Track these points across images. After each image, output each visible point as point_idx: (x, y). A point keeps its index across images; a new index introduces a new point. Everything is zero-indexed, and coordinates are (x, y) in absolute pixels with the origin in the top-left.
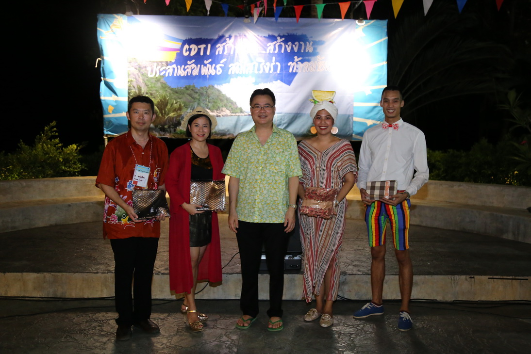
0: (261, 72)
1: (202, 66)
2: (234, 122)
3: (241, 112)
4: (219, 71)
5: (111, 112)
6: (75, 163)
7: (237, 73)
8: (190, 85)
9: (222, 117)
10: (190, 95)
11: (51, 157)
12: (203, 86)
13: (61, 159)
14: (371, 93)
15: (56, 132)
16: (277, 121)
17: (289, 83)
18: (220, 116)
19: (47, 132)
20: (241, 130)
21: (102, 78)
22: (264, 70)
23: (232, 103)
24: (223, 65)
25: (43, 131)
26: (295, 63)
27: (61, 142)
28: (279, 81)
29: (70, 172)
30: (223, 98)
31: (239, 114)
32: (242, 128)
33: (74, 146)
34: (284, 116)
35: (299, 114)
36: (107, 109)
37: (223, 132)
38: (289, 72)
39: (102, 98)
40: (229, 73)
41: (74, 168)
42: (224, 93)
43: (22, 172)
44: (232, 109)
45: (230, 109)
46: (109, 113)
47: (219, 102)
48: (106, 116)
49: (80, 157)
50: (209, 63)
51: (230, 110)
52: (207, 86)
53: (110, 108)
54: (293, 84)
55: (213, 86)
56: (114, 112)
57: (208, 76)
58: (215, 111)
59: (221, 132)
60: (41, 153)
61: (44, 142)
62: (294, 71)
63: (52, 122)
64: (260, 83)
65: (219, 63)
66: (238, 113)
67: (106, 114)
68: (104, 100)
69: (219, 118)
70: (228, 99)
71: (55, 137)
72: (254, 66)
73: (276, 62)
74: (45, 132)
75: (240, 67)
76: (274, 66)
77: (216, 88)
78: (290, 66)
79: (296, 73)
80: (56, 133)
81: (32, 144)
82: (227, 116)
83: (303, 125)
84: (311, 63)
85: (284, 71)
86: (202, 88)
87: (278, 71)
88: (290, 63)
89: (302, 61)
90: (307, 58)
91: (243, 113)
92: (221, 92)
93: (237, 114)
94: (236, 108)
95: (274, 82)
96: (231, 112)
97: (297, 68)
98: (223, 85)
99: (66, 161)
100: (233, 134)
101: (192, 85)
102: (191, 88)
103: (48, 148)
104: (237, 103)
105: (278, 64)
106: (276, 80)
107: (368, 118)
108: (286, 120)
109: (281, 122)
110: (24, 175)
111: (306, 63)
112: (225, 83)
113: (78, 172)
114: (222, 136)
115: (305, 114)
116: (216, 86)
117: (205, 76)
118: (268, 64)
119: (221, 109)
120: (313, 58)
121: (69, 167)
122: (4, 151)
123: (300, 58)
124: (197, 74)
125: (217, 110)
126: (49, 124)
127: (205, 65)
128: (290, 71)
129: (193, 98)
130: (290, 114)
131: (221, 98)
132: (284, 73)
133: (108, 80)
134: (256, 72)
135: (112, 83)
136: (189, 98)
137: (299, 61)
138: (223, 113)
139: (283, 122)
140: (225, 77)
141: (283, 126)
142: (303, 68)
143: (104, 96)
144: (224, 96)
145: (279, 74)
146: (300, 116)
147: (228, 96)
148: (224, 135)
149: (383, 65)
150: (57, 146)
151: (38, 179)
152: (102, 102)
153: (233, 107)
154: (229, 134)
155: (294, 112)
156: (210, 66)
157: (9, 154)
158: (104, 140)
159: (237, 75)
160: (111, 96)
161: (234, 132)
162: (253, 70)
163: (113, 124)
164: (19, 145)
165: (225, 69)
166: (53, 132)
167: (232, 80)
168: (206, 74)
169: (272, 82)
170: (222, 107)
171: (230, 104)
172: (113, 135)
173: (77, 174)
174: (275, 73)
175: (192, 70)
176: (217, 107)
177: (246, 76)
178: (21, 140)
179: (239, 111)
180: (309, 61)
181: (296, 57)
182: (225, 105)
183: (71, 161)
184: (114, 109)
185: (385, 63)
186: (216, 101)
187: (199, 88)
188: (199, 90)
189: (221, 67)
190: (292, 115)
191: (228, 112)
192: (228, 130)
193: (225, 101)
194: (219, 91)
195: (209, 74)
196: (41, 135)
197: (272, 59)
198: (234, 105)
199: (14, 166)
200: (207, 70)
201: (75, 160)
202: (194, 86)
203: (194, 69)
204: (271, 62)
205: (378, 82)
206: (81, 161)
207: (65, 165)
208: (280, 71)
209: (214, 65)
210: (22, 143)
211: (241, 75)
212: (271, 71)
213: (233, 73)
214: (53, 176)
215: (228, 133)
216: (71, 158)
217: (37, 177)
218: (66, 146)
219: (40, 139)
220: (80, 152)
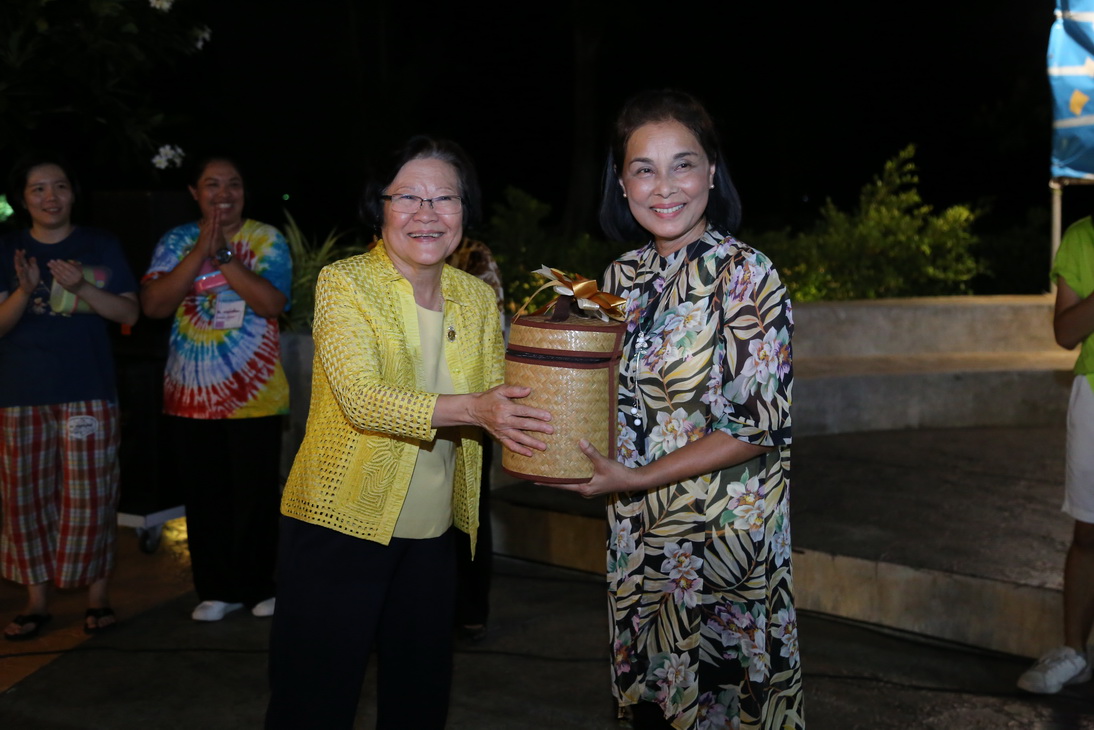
5: (1078, 111)
6: (959, 259)
11: (900, 243)
13: (926, 249)
15: (912, 173)
19: (891, 175)
21: (1058, 13)
25: (880, 171)
27: (925, 202)
29: (945, 282)
33: (961, 213)
36: (1067, 103)
39: (1055, 70)
41: (957, 272)
43: (829, 282)
46: (1073, 115)
48: (1061, 124)
49: (975, 240)
53: (1078, 99)
56: (1086, 110)
60: (876, 234)
61: (882, 203)
63: (904, 147)
67: (1062, 118)
68: (1061, 78)
71: (906, 188)
74: (886, 175)
80: (912, 177)
81: (851, 207)
99: (939, 251)
103: (893, 218)
110: (834, 290)
113: (965, 282)
121: (945, 269)
122: (788, 229)
126: (897, 154)
133: (1078, 15)
135: (1088, 25)
143: (1061, 64)
150: (916, 212)
151: (865, 302)
152: (1055, 84)
157: (802, 235)
158: (1049, 193)
160: (1082, 62)
163: (1082, 146)
164: (823, 211)
166: (905, 174)
172: (1078, 179)
173: (963, 287)
178: (829, 200)
183: (950, 251)
184: (1090, 102)
196: (874, 184)
199: (811, 267)
201: (961, 250)
206: (975, 252)
207: (933, 263)
210: (831, 206)
214: (902, 293)
216: (949, 244)
217: (863, 296)
218: (938, 212)
219: (873, 194)
220: (974, 227)
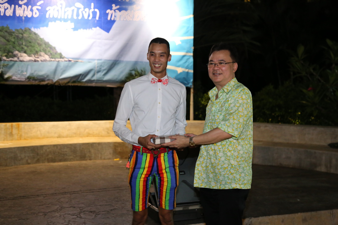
0: (80, 18)
1: (17, 6)
2: (53, 67)
3: (61, 57)
4: (36, 14)
7: (55, 17)
8: (3, 26)
9: (40, 62)
10: (4, 37)
12: (19, 28)
14: (180, 43)
16: (97, 67)
17: (108, 30)
18: (38, 61)
20: (61, 75)
22: (83, 16)
23: (51, 47)
24: (40, 8)
26: (113, 11)
28: (98, 28)
30: (41, 43)
31: (59, 60)
32: (62, 74)
34: (104, 62)
35: (118, 61)
37: (42, 78)
38: (107, 19)
40: (47, 16)
42: (42, 37)
44: (51, 54)
45: (49, 54)
47: (37, 46)
50: (24, 4)
51: (49, 56)
52: (23, 28)
54: (112, 31)
55: (30, 29)
57: (23, 18)
58: (33, 56)
59: (39, 78)
62: (112, 19)
64: (80, 29)
65: (35, 5)
66: (58, 58)
69: (36, 63)
70: (47, 44)
72: (73, 11)
73: (94, 8)
75: (58, 11)
76: (93, 12)
77: (33, 31)
78: (108, 14)
79: (114, 21)
82: (45, 61)
83: (122, 72)
84: (129, 11)
85: (103, 18)
86: (18, 30)
87: (97, 18)
88: (108, 11)
89: (120, 10)
90: (124, 7)
91: (63, 58)
92: (39, 36)
93: (57, 60)
94: (56, 54)
95: (93, 28)
96: (50, 57)
97: (115, 16)
98: (41, 28)
100: (52, 80)
101: (5, 26)
102: (5, 30)
104: (56, 48)
105: (97, 10)
106: (96, 27)
107: (179, 66)
108: (106, 67)
109: (101, 69)
111: (123, 12)
112: (43, 26)
114: (40, 82)
115: (123, 61)
116: (33, 29)
117: (20, 18)
118: (87, 10)
119: (39, 53)
120: (130, 7)
123: (118, 7)
124: (11, 15)
125: (34, 54)
127: (20, 6)
128: (109, 18)
129: (8, 41)
130: (109, 60)
131: (39, 42)
132: (103, 20)
134: (75, 17)
136: (3, 40)
137: (117, 9)
138: (42, 58)
139: (103, 68)
140: (42, 20)
141: (102, 72)
142: (120, 16)
144: (42, 40)
145: (98, 21)
146: (118, 63)
147: (47, 39)
148: (43, 80)
149: (190, 18)
153: (52, 52)
154: (48, 80)
155: (113, 59)
156: (25, 7)
159: (55, 19)
161: (54, 78)
162: (72, 15)
165: (43, 12)
167: (50, 23)
168: (21, 16)
169: (91, 28)
170: (41, 51)
171: (49, 48)
174: (94, 19)
175: (5, 10)
176: (35, 52)
177: (65, 20)
179: (59, 57)
180: (126, 10)
181: (114, 5)
182: (43, 50)
185: (192, 16)
186: (32, 44)
187: (14, 30)
188: (14, 33)
189: (37, 9)
190: (111, 62)
191: (47, 57)
192: (48, 76)
193: (44, 46)
194: (35, 34)
195: (25, 16)
197: (91, 5)
198: (53, 50)
200: (22, 12)
202: (8, 28)
203: (7, 8)
204: (90, 8)
205: (186, 33)
208: (99, 18)
209: (30, 7)
211: (60, 20)
212: (90, 18)
213: (51, 16)
215: (47, 78)
